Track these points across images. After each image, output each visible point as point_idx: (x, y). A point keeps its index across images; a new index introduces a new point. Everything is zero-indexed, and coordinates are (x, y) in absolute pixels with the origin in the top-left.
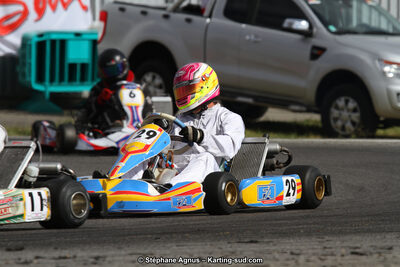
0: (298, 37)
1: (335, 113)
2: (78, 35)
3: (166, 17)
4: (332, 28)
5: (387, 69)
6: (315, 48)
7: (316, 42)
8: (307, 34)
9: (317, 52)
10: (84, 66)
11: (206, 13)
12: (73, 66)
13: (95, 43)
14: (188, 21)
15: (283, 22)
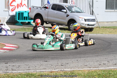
0: (64, 13)
1: (71, 26)
2: (26, 12)
3: (41, 9)
4: (70, 11)
5: (80, 19)
6: (67, 15)
7: (67, 14)
8: (66, 12)
9: (68, 16)
10: (27, 17)
11: (48, 8)
12: (25, 17)
13: (28, 13)
14: (45, 10)
15: (61, 10)
